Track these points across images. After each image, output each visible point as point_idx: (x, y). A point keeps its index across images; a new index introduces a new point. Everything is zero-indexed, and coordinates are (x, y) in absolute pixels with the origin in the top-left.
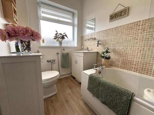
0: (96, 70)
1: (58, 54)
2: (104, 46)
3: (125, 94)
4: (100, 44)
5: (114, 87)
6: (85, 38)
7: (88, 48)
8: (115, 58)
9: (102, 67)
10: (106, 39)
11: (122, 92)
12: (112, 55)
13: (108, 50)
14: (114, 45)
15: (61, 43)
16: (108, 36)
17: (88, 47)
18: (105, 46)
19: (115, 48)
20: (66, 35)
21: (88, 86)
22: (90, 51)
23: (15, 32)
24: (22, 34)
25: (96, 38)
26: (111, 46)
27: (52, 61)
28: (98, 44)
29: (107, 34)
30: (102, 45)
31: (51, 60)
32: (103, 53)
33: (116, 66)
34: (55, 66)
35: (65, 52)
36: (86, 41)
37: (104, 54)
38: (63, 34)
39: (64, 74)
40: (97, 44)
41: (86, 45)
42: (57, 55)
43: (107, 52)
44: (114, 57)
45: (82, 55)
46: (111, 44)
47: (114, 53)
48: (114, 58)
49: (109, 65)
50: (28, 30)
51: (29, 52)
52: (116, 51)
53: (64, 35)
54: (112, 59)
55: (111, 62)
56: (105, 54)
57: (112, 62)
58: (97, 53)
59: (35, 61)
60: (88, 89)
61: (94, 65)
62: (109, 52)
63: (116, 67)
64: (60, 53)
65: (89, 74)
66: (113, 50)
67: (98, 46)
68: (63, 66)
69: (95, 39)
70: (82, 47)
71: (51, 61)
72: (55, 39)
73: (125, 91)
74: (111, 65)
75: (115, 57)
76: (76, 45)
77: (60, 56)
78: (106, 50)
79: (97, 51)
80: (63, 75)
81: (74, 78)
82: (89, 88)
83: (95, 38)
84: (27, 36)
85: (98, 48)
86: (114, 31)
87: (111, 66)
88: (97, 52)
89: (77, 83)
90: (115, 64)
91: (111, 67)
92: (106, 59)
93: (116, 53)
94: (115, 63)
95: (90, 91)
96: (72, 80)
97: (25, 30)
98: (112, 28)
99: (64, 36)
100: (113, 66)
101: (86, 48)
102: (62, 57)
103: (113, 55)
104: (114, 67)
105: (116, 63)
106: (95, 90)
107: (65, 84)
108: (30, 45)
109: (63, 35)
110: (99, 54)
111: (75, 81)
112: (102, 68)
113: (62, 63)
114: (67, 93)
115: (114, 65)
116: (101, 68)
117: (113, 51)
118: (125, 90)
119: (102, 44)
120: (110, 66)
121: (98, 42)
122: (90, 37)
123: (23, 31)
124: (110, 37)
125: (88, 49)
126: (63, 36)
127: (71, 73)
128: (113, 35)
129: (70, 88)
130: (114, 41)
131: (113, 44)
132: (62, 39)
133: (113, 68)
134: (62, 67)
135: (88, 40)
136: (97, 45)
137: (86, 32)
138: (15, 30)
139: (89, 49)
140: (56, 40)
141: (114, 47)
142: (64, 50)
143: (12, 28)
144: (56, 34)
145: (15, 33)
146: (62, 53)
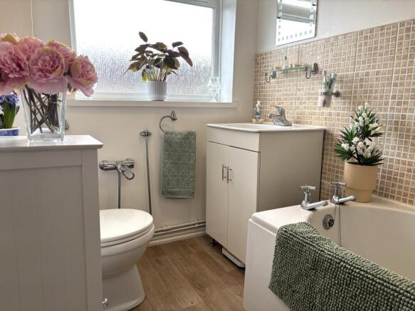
0: (312, 209)
1: (147, 134)
2: (354, 103)
3: (407, 300)
4: (337, 95)
5: (372, 275)
6: (274, 63)
7: (282, 112)
8: (404, 163)
9: (341, 200)
10: (367, 74)
11: (396, 292)
12: (388, 147)
13: (372, 126)
14: (399, 104)
15: (159, 87)
16: (375, 61)
17: (284, 105)
18: (359, 104)
19: (404, 117)
20: (184, 53)
21: (274, 275)
22: (293, 128)
23: (19, 65)
24: (40, 73)
25: (320, 66)
26: (387, 103)
27: (123, 166)
28: (328, 94)
29: (370, 49)
30: (344, 98)
31: (117, 163)
32: (348, 137)
33: (405, 195)
34: (136, 187)
35: (180, 127)
36: (274, 76)
37: (351, 144)
38: (170, 47)
39: (169, 227)
40: (326, 94)
41: (277, 95)
42: (144, 139)
43: (365, 133)
44: (399, 155)
45: (254, 142)
46: (387, 97)
47: (401, 136)
48: (398, 161)
49: (374, 192)
50: (58, 57)
51: (52, 131)
52: (408, 131)
53: (176, 49)
54: (391, 167)
55: (383, 177)
56: (355, 140)
57: (389, 176)
58: (325, 133)
59: (81, 166)
60: (272, 287)
61: (305, 190)
62: (372, 133)
63: (405, 201)
64: (155, 131)
65: (278, 227)
66: (396, 123)
67: (325, 104)
68: (168, 193)
69: (316, 69)
70: (254, 106)
71: (116, 168)
72: (135, 67)
73: (409, 289)
74: (383, 192)
75: (405, 156)
76: (226, 97)
77: (155, 144)
78: (361, 124)
79: (323, 127)
80: (167, 232)
81: (216, 246)
82: (278, 282)
83: (316, 65)
84: (54, 78)
85: (330, 114)
86: (401, 38)
87: (386, 196)
88: (325, 131)
89: (228, 270)
90: (400, 187)
91: (385, 203)
92: (360, 163)
93: (408, 137)
94: (401, 181)
95: (281, 296)
96: (209, 257)
97: (48, 58)
98: (395, 25)
99: (175, 54)
100: (393, 197)
101: (274, 111)
102: (166, 150)
103: (393, 148)
104: (398, 199)
105: (407, 182)
106: (300, 287)
107: (175, 268)
108: (56, 105)
109: (170, 52)
110: (332, 140)
111: (220, 261)
112: (342, 204)
113: (165, 176)
114: (185, 306)
115: (399, 193)
116: (334, 202)
117: (396, 129)
118: (409, 287)
119: (345, 93)
120: (381, 194)
121: (330, 84)
122: (293, 61)
123: (45, 60)
124: (385, 66)
125: (281, 116)
126: (172, 54)
127: (203, 225)
128: (399, 58)
129: (200, 287)
130: (402, 84)
131: (394, 97)
132: (164, 71)
133: (392, 205)
134: (163, 193)
135: (286, 72)
136: (321, 99)
137: (277, 37)
138: (19, 59)
139: (288, 117)
140: (141, 71)
141: (399, 111)
142: (174, 119)
143: (10, 53)
144: (141, 49)
145: (18, 69)
146: (167, 133)
